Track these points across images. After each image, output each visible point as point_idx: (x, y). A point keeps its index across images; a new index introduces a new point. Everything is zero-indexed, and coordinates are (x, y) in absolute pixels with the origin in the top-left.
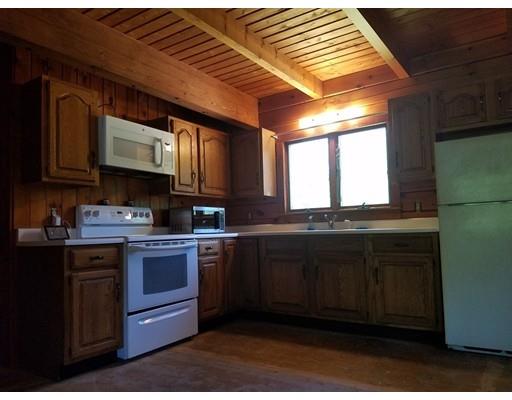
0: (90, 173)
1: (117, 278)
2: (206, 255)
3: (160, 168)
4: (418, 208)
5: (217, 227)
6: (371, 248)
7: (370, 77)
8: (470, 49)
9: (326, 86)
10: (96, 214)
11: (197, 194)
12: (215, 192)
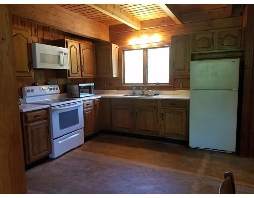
0: (30, 73)
1: (47, 124)
2: (87, 108)
3: (63, 67)
4: (181, 86)
5: (90, 93)
6: (160, 105)
7: (164, 22)
8: (210, 13)
9: (143, 23)
10: (32, 90)
11: (80, 77)
12: (89, 75)
